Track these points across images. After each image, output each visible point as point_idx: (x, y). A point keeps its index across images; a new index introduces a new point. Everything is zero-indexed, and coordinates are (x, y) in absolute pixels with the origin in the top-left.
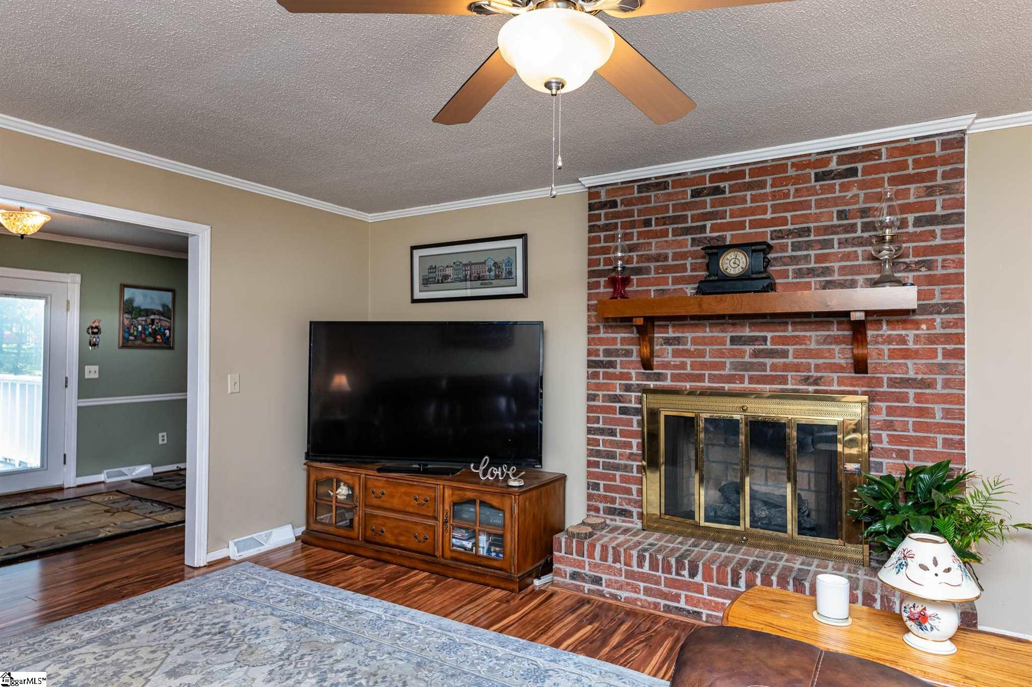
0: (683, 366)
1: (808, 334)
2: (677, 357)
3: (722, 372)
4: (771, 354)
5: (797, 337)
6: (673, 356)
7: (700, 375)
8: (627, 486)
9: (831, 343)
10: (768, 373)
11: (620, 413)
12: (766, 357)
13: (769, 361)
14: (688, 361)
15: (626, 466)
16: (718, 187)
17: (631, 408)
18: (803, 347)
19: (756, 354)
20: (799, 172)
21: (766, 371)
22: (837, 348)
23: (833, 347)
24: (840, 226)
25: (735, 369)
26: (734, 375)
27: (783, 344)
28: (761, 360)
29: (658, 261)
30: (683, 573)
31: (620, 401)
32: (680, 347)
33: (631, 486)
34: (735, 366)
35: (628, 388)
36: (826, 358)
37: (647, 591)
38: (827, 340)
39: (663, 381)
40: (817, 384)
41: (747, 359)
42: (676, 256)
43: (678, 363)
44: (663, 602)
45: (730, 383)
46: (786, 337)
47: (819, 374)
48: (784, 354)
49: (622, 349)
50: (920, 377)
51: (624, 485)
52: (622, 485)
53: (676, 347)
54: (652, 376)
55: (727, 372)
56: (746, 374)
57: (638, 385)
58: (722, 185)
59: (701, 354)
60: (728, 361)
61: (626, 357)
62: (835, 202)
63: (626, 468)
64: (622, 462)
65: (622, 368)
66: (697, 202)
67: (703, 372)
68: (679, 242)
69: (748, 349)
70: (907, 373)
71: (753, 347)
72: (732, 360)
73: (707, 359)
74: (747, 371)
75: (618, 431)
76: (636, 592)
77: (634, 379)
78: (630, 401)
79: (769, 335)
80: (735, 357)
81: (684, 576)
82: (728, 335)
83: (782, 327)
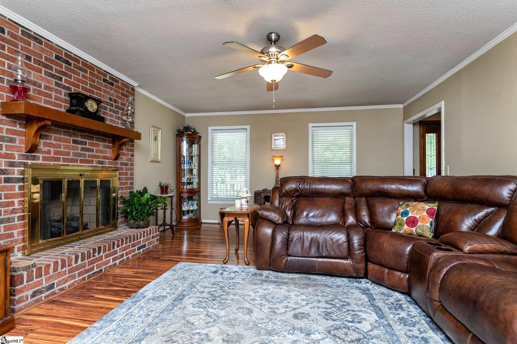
0: (49, 152)
1: (100, 143)
2: (46, 147)
3: (69, 157)
4: (88, 150)
5: (96, 144)
6: (44, 146)
7: (58, 158)
8: (10, 232)
9: (106, 148)
10: (87, 158)
11: (4, 182)
12: (86, 151)
13: (87, 153)
14: (52, 150)
15: (9, 219)
16: (68, 61)
17: (14, 178)
18: (98, 148)
19: (83, 149)
20: (98, 74)
21: (86, 158)
22: (108, 150)
23: (106, 149)
24: (109, 103)
25: (74, 156)
26: (73, 159)
27: (92, 146)
28: (84, 152)
29: (35, 86)
31: (4, 174)
32: (48, 141)
33: (12, 231)
34: (75, 154)
35: (12, 164)
36: (105, 154)
37: (80, 274)
38: (105, 147)
39: (37, 160)
40: (102, 164)
41: (79, 151)
42: (47, 88)
43: (46, 150)
45: (72, 163)
46: (93, 143)
47: (103, 160)
48: (92, 150)
49: (7, 137)
50: (126, 162)
51: (7, 232)
52: (5, 233)
53: (45, 141)
54: (30, 157)
55: (71, 157)
56: (79, 158)
57: (19, 162)
58: (70, 61)
59: (59, 147)
60: (72, 151)
61: (10, 142)
62: (109, 93)
63: (9, 220)
64: (6, 217)
65: (6, 150)
66: (58, 63)
67: (60, 156)
68: (48, 80)
69: (80, 146)
70: (123, 161)
71: (82, 146)
72: (73, 151)
73: (62, 149)
74: (79, 157)
75: (3, 195)
77: (17, 158)
78: (14, 173)
79: (88, 141)
80: (74, 150)
81: (96, 256)
82: (72, 139)
83: (92, 138)
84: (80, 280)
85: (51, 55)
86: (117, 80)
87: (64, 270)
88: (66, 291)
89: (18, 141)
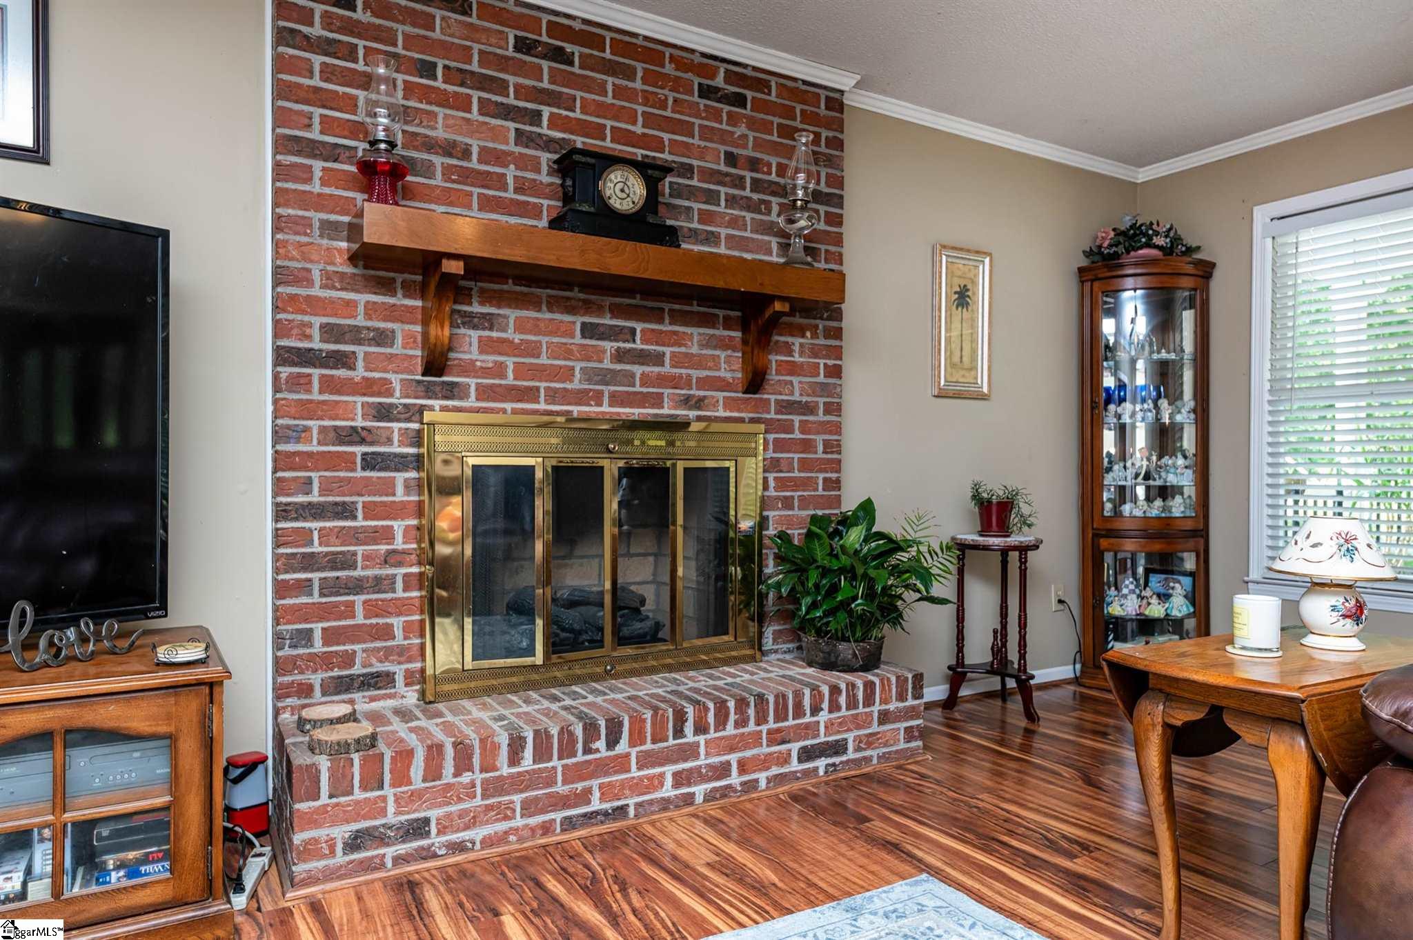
0: (499, 371)
1: (689, 330)
2: (487, 353)
3: (568, 386)
4: (642, 358)
5: (675, 333)
6: (481, 352)
7: (530, 389)
8: (381, 621)
9: (715, 348)
10: (638, 389)
11: (363, 469)
12: (634, 363)
13: (638, 370)
14: (510, 362)
15: (378, 580)
16: (562, 49)
17: (390, 454)
18: (683, 349)
19: (620, 356)
20: (679, 74)
21: (634, 386)
22: (723, 355)
23: (717, 352)
24: (727, 174)
25: (589, 381)
26: (587, 391)
27: (657, 344)
28: (628, 367)
29: (450, 155)
30: (594, 746)
31: (363, 441)
32: (495, 334)
33: (388, 620)
34: (588, 375)
35: (384, 413)
36: (710, 369)
37: (529, 808)
38: (708, 343)
39: (461, 399)
40: (699, 408)
41: (607, 364)
42: (487, 155)
43: (490, 365)
44: (558, 816)
45: (580, 404)
46: (661, 332)
47: (702, 393)
48: (658, 359)
49: (368, 329)
50: (804, 399)
51: (374, 621)
52: (368, 622)
53: (487, 333)
54: (438, 389)
55: (576, 384)
56: (607, 390)
57: (405, 405)
58: (569, 48)
59: (534, 350)
60: (578, 366)
61: (379, 345)
62: (724, 137)
63: (379, 584)
64: (369, 573)
65: (367, 369)
66: (525, 62)
67: (537, 384)
68: (493, 129)
69: (609, 346)
70: (792, 393)
71: (616, 345)
72: (584, 364)
73: (544, 360)
74: (607, 384)
75: (360, 506)
76: (506, 818)
77: (398, 394)
78: (389, 441)
79: (639, 327)
80: (589, 359)
81: (597, 750)
82: (579, 320)
83: (656, 315)
84: (533, 830)
85: (502, 43)
86: (759, 80)
87: (466, 778)
88: (472, 856)
89: (399, 340)
